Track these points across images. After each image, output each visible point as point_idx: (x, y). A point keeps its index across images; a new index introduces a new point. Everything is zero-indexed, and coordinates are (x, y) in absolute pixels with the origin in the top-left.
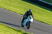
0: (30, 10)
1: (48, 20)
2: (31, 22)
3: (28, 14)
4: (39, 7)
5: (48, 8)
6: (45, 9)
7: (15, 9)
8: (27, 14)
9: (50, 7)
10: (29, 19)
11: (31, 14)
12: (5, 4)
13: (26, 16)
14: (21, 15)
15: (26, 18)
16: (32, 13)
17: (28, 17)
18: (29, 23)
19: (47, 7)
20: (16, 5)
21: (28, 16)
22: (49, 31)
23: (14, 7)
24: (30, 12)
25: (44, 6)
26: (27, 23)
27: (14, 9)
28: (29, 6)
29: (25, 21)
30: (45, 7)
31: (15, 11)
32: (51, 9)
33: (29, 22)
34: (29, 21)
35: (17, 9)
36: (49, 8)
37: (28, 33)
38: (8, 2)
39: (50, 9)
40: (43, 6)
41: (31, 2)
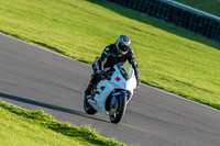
1: (154, 67)
2: (128, 92)
4: (117, 12)
5: (155, 16)
6: (139, 20)
7: (15, 22)
8: (110, 58)
9: (160, 14)
10: (118, 79)
11: (129, 57)
14: (39, 46)
15: (107, 76)
16: (130, 52)
17: (113, 70)
18: (118, 97)
19: (150, 14)
20: (19, 7)
22: (158, 118)
23: (10, 14)
25: (135, 9)
26: (110, 96)
27: (11, 20)
28: (75, 10)
29: (103, 88)
30: (141, 11)
31: (15, 31)
32: (167, 21)
34: (117, 90)
35: (21, 22)
36: (159, 17)
37: (70, 126)
39: (163, 21)
40: (131, 7)
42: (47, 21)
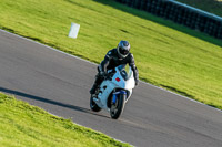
0: (124, 43)
2: (127, 92)
3: (115, 59)
7: (144, 65)
10: (118, 80)
12: (100, 42)
13: (108, 68)
17: (114, 72)
21: (116, 69)
24: (123, 51)
29: (105, 87)
33: (120, 93)
38: (115, 35)
41: (211, 35)
42: (177, 65)
